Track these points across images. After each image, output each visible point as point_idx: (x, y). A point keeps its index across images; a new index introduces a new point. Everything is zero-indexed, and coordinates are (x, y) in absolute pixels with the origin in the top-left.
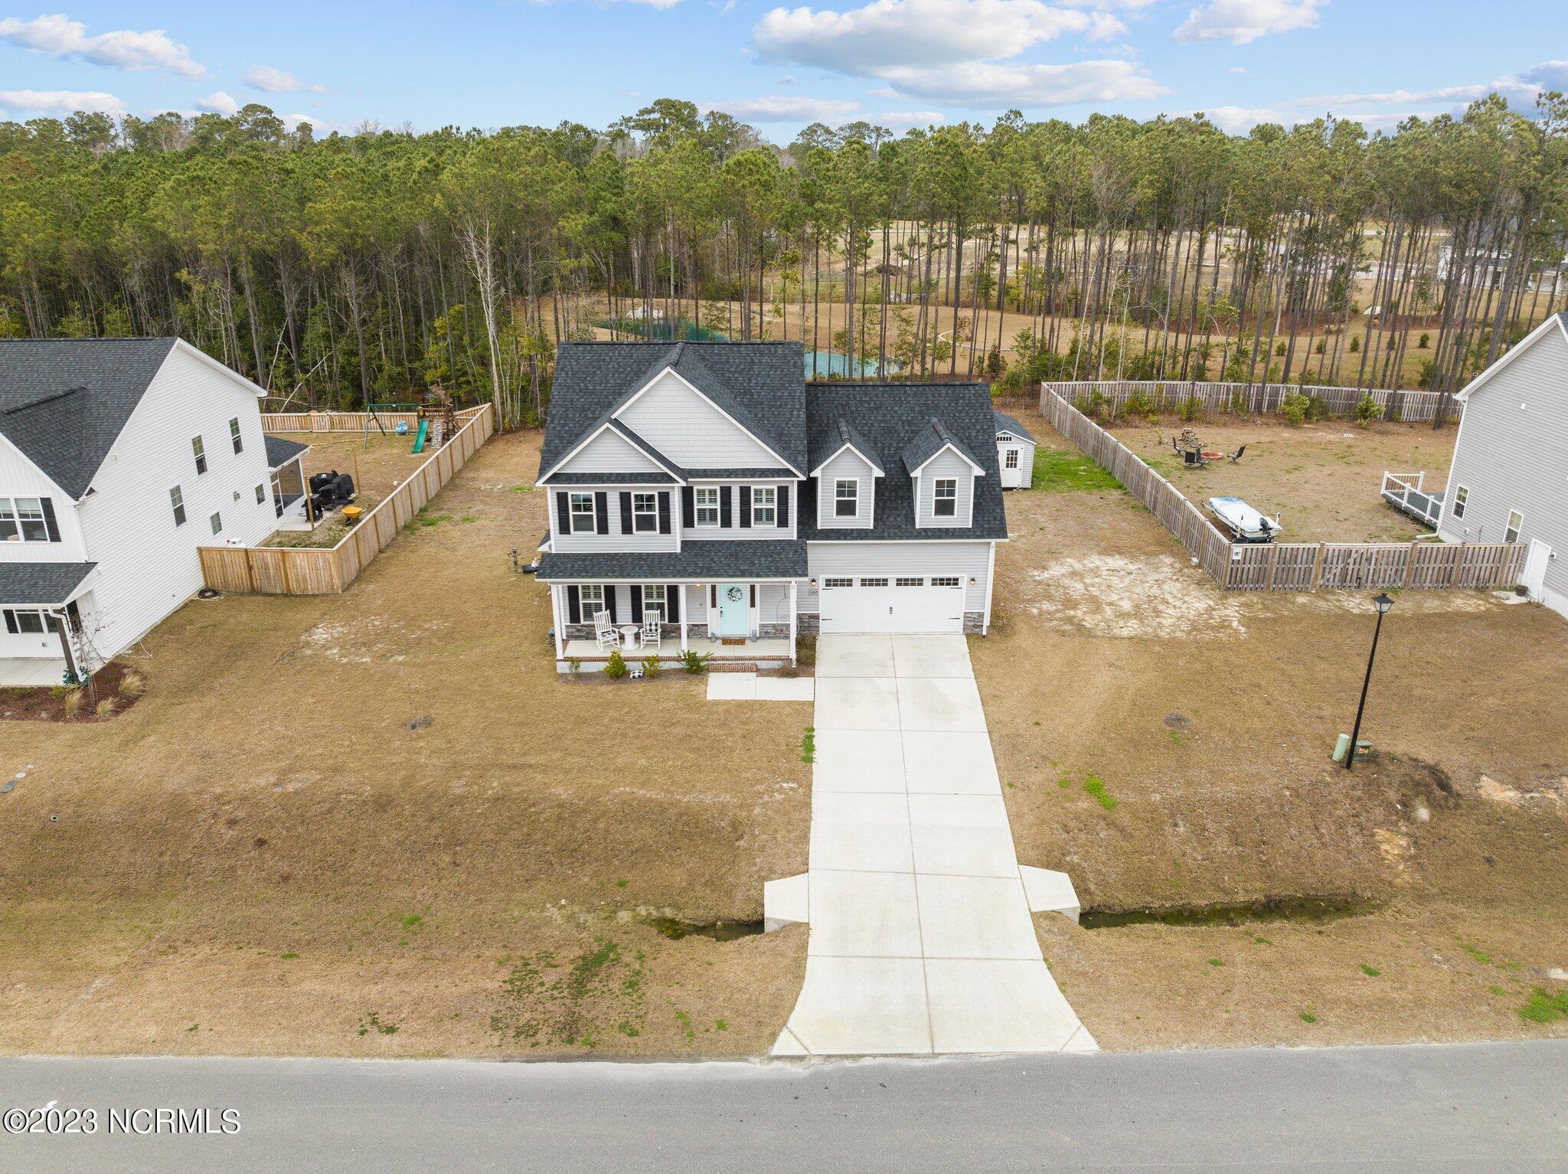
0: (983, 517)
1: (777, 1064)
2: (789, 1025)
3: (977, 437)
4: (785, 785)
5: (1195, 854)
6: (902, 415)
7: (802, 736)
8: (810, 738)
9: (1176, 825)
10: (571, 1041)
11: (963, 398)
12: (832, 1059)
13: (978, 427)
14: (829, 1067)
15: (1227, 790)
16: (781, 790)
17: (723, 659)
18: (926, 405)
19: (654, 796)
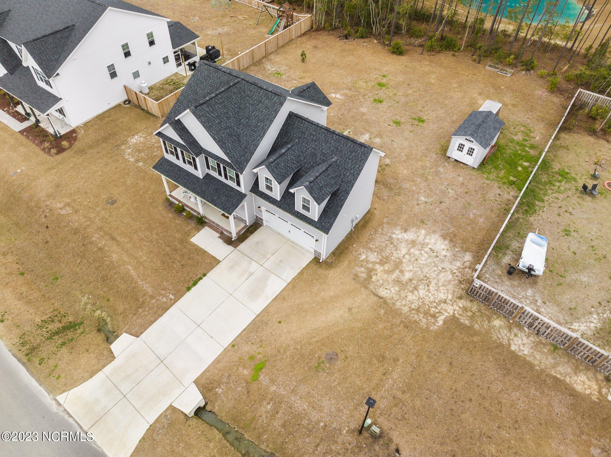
0: (325, 219)
1: (54, 402)
2: (70, 391)
3: (348, 176)
4: (171, 296)
5: (265, 419)
6: (324, 149)
7: (199, 276)
8: (201, 278)
9: (269, 403)
10: (27, 355)
11: (356, 152)
12: (65, 412)
13: (352, 171)
14: (61, 414)
15: (301, 405)
16: (167, 297)
17: (213, 222)
18: (337, 148)
19: (134, 276)
